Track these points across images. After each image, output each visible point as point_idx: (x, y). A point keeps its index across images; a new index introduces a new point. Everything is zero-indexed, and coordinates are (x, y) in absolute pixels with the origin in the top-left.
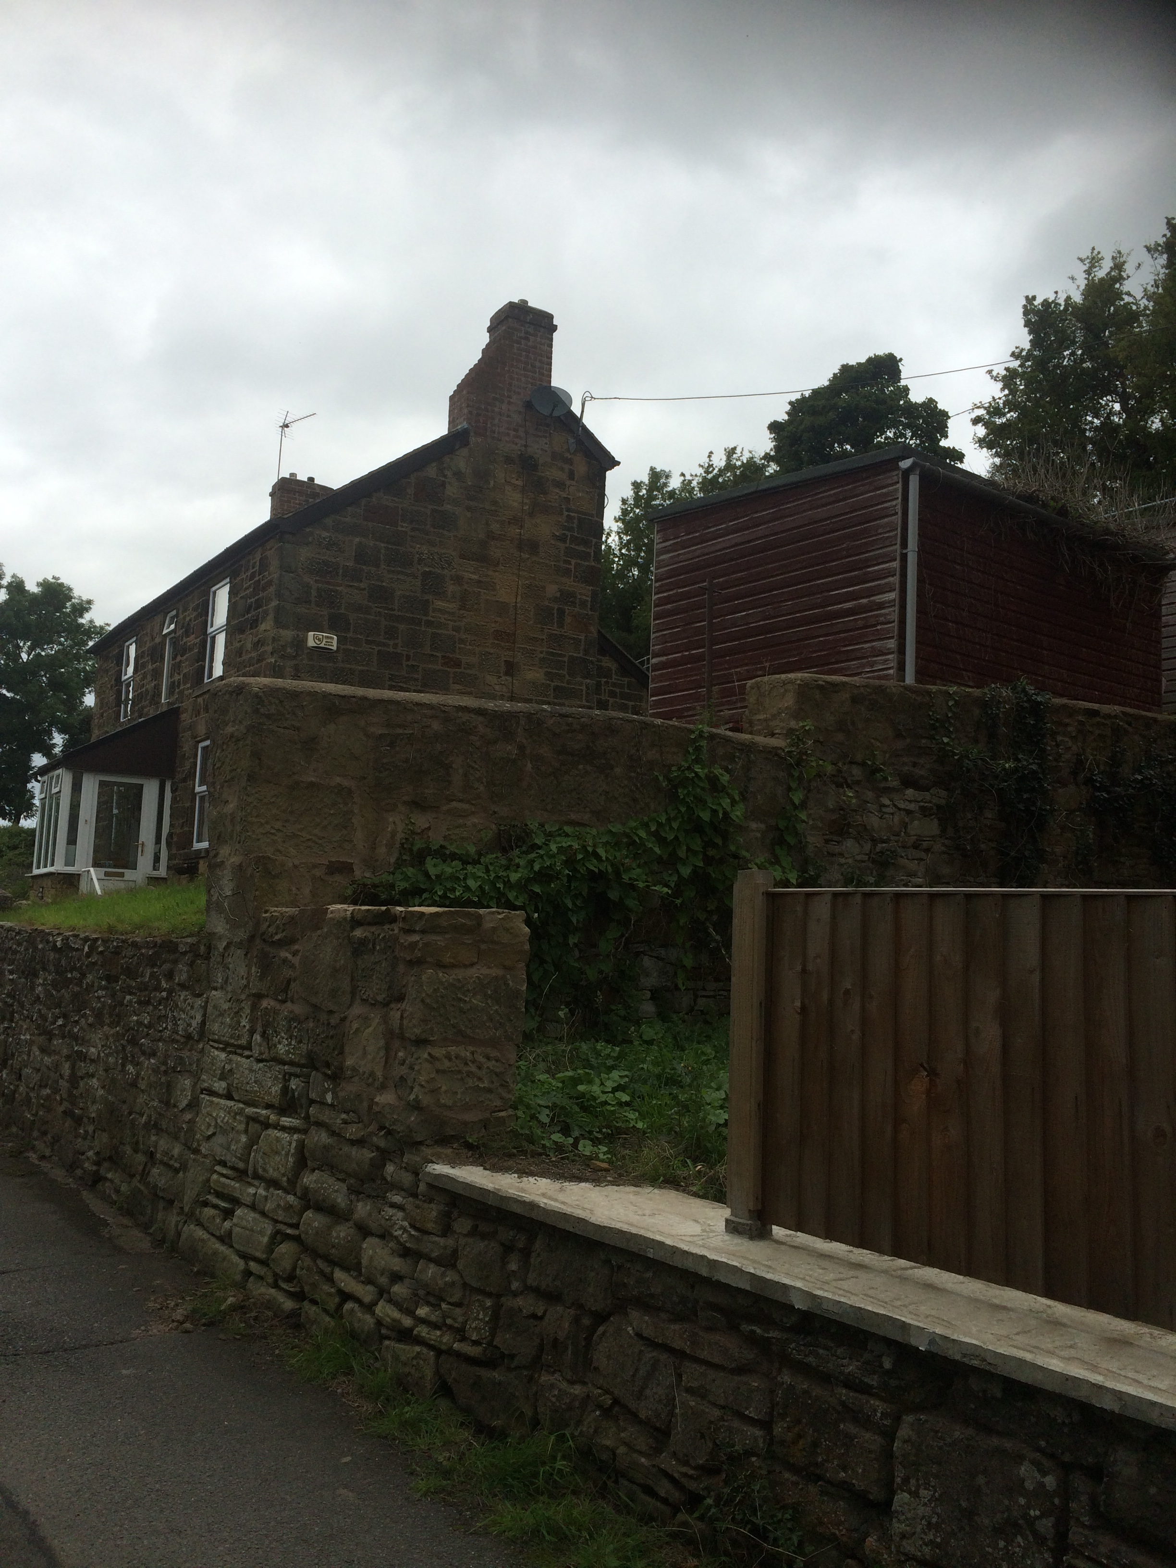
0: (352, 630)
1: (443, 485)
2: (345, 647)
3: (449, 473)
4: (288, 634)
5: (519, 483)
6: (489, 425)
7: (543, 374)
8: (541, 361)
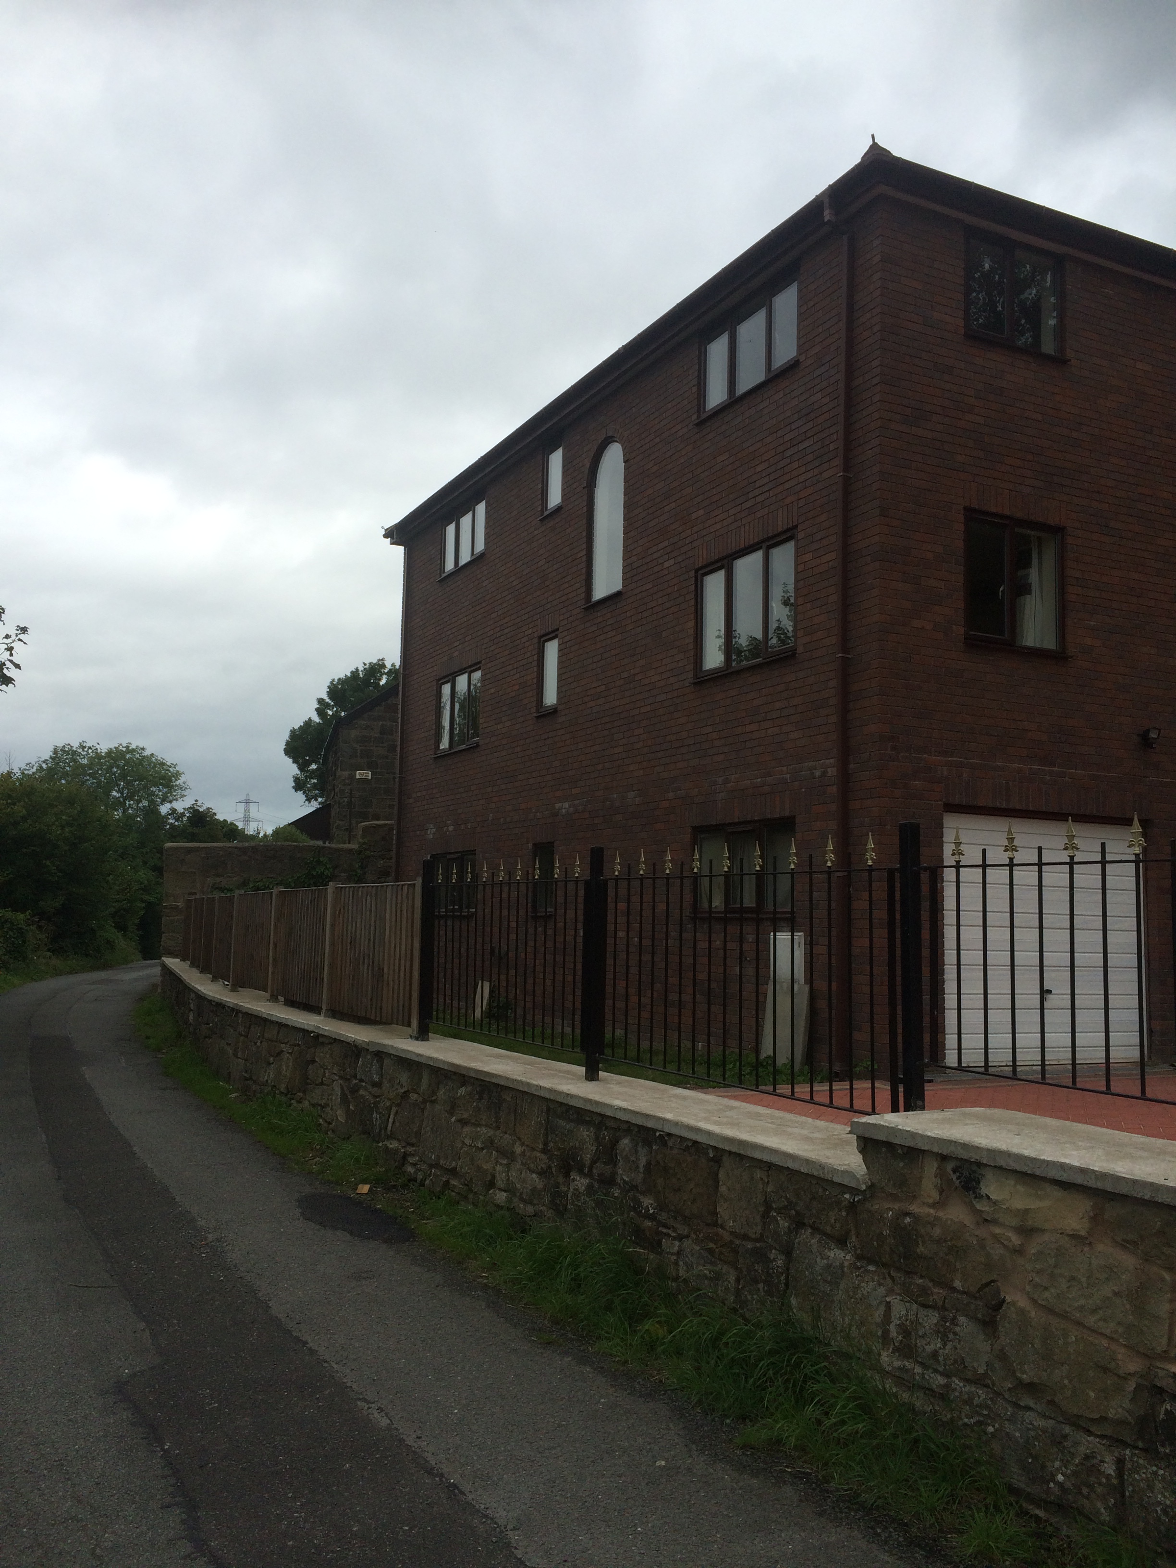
0: (379, 767)
2: (376, 776)
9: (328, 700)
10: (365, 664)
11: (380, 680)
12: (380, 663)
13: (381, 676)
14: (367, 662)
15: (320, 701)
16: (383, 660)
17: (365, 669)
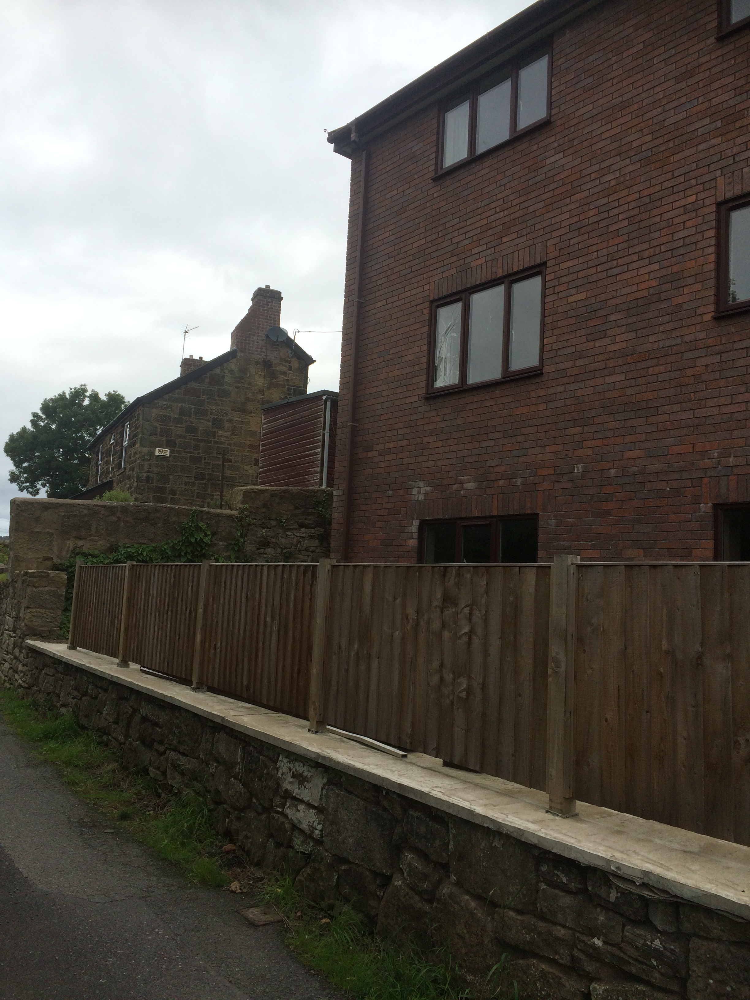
0: (177, 446)
1: (223, 377)
2: (174, 454)
3: (227, 371)
4: (146, 450)
5: (263, 374)
6: (247, 347)
7: (275, 321)
8: (274, 315)
9: (41, 414)
10: (71, 389)
11: (83, 401)
12: (83, 387)
13: (84, 398)
14: (73, 387)
15: (35, 415)
16: (85, 385)
17: (71, 393)
